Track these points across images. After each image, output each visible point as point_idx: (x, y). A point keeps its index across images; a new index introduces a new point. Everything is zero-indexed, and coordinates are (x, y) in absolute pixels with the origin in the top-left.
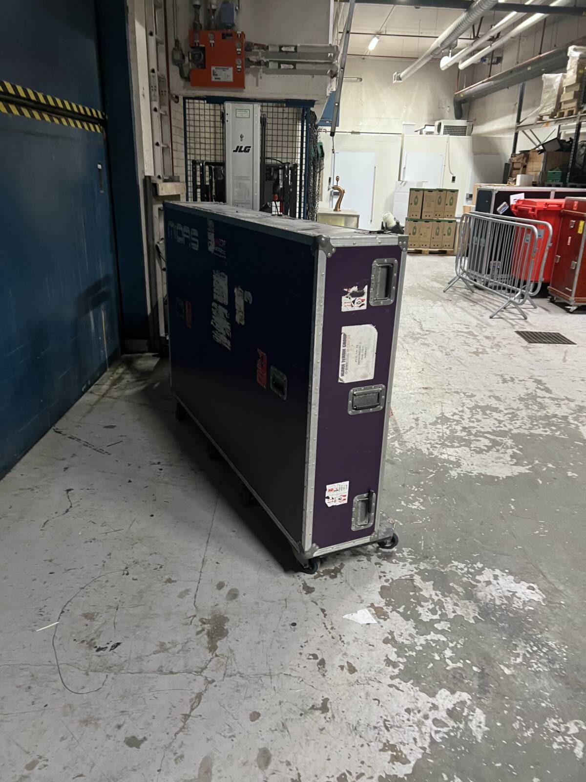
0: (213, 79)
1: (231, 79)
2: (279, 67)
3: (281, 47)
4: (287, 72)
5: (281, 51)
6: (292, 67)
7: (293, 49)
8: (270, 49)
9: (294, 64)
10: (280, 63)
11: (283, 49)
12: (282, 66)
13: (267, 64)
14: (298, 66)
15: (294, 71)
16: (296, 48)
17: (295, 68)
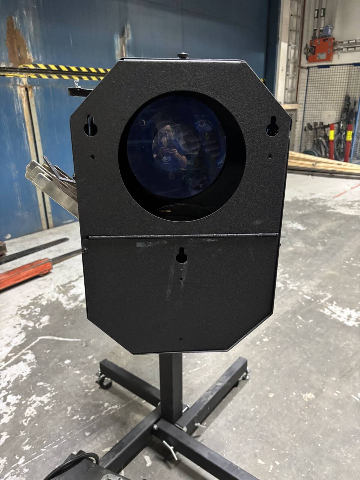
0: (317, 59)
1: (325, 58)
2: (348, 50)
3: (349, 41)
4: (352, 51)
5: (349, 43)
6: (353, 49)
7: (354, 41)
8: (344, 43)
9: (355, 48)
10: (348, 48)
11: (350, 42)
12: (349, 49)
13: (342, 49)
14: (356, 48)
15: (355, 51)
16: (356, 40)
17: (355, 49)
